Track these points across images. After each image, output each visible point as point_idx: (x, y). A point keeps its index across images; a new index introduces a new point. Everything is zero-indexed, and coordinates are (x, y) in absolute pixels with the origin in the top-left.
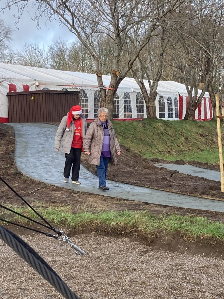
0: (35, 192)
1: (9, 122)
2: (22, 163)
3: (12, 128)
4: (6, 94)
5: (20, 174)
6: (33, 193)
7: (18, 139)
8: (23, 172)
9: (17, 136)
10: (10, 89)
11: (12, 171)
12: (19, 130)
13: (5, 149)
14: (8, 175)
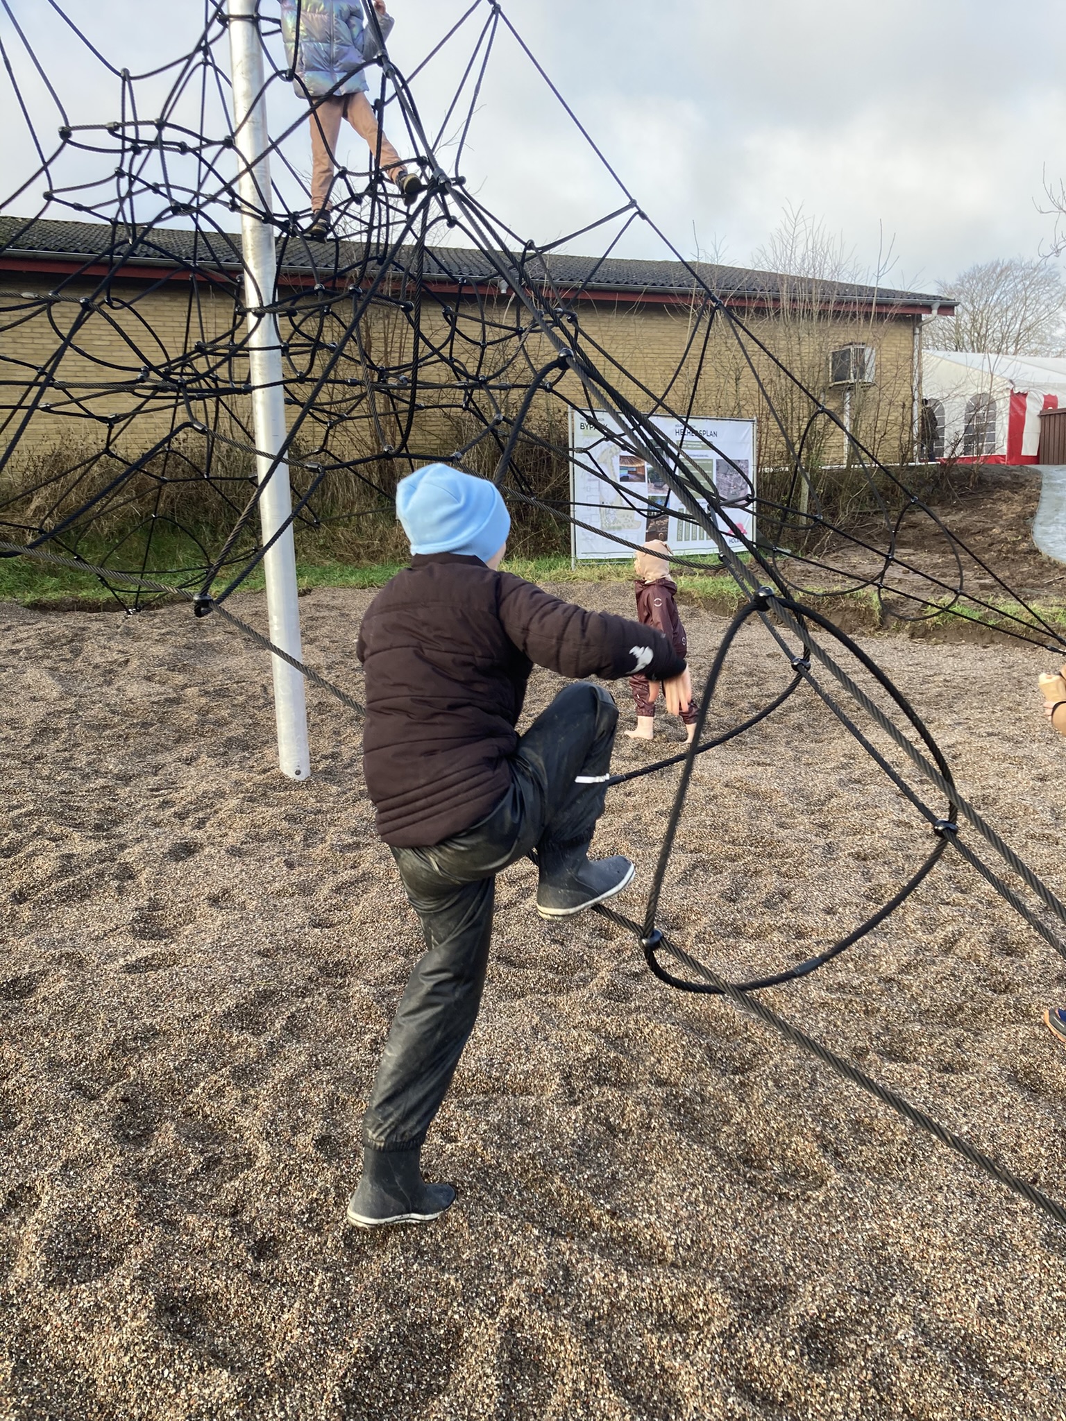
0: (1055, 581)
1: (1038, 463)
2: (1046, 533)
3: (1038, 473)
4: (1038, 412)
5: (1037, 552)
6: (1050, 583)
7: (1045, 493)
8: (1043, 550)
9: (1044, 487)
10: (1046, 406)
11: (1024, 546)
12: (1050, 478)
13: (1019, 509)
14: (1016, 553)
